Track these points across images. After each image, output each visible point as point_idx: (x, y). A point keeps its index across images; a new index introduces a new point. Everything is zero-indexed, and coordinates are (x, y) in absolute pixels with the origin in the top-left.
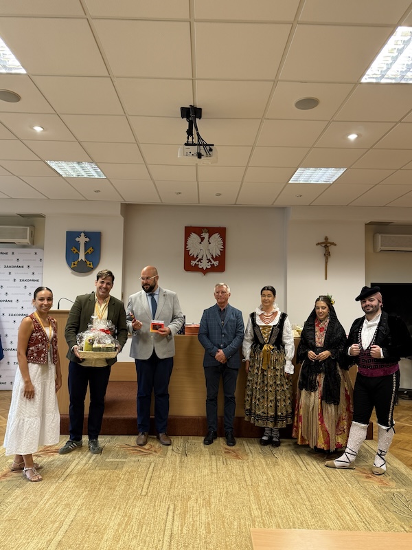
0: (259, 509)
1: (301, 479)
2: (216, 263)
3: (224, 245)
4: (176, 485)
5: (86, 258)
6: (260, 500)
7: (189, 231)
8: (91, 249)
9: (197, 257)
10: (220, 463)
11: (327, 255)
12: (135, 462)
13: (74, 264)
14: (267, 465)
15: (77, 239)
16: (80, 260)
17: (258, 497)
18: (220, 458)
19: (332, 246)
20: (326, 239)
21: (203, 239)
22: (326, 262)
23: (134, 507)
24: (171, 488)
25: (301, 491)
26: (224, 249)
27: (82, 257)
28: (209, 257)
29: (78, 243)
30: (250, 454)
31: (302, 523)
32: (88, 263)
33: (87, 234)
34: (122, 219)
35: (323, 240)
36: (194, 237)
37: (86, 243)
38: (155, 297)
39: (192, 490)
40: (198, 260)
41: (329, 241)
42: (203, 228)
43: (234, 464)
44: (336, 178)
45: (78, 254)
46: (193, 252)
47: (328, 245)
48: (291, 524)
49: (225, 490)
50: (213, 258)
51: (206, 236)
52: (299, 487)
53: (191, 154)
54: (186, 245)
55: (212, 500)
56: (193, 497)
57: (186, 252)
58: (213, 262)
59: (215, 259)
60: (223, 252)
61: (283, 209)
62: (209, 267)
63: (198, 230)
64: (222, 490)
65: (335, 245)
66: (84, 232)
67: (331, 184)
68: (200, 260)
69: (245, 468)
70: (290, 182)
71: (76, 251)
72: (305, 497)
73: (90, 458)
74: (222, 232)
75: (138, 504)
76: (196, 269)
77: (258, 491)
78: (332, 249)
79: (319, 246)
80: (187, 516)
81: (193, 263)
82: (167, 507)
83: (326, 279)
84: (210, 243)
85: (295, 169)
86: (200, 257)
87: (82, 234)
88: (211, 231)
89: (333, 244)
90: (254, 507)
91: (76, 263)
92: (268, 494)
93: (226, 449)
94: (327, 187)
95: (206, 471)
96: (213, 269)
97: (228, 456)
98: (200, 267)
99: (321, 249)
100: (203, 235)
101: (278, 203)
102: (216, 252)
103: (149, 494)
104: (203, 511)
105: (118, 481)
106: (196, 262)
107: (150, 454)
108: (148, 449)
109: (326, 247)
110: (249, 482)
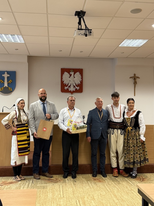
0: (117, 200)
1: (133, 189)
2: (78, 88)
3: (82, 78)
4: (76, 193)
5: (8, 86)
6: (117, 197)
7: (63, 71)
8: (11, 80)
9: (68, 85)
10: (93, 184)
11: (135, 83)
12: (52, 185)
13: (2, 89)
14: (115, 184)
15: (3, 75)
16: (5, 86)
17: (115, 196)
18: (92, 182)
19: (138, 79)
20: (135, 75)
21: (71, 75)
22: (135, 87)
23: (60, 202)
24: (74, 194)
25: (134, 193)
26: (82, 80)
27: (6, 85)
28: (74, 85)
29: (4, 78)
30: (106, 180)
31: (138, 203)
32: (9, 88)
33: (8, 72)
34: (27, 64)
35: (133, 76)
36: (66, 74)
37: (8, 77)
38: (45, 105)
39: (84, 194)
40: (68, 86)
41: (136, 76)
42: (71, 69)
43: (100, 184)
44: (143, 44)
45: (3, 84)
46: (66, 82)
47: (136, 78)
48: (133, 204)
49: (99, 194)
50: (76, 85)
51: (72, 73)
52: (133, 191)
53: (81, 34)
54: (62, 78)
55: (95, 198)
56: (86, 197)
57: (62, 82)
58: (76, 87)
59: (77, 86)
60: (82, 82)
61: (112, 59)
62: (74, 90)
63: (68, 70)
64: (98, 194)
65: (139, 78)
66: (7, 72)
67: (140, 47)
68: (69, 87)
69: (106, 186)
70: (119, 46)
71: (2, 82)
72: (137, 195)
73: (29, 185)
74: (81, 71)
75: (61, 201)
76: (67, 91)
77: (114, 194)
78: (137, 80)
79: (131, 79)
80: (86, 203)
81: (66, 88)
82: (75, 201)
83: (135, 96)
84: (74, 77)
85: (124, 40)
86: (69, 85)
87: (6, 73)
88: (75, 71)
89: (138, 77)
90: (115, 199)
91: (3, 88)
92: (119, 194)
93: (93, 178)
94: (137, 48)
95: (88, 187)
96: (76, 91)
97: (95, 181)
98: (69, 90)
99: (132, 80)
100: (71, 73)
101: (111, 56)
102: (78, 82)
103: (65, 197)
104: (92, 201)
105: (47, 193)
106: (67, 87)
107: (57, 182)
108: (56, 180)
109: (135, 79)
110: (109, 190)
